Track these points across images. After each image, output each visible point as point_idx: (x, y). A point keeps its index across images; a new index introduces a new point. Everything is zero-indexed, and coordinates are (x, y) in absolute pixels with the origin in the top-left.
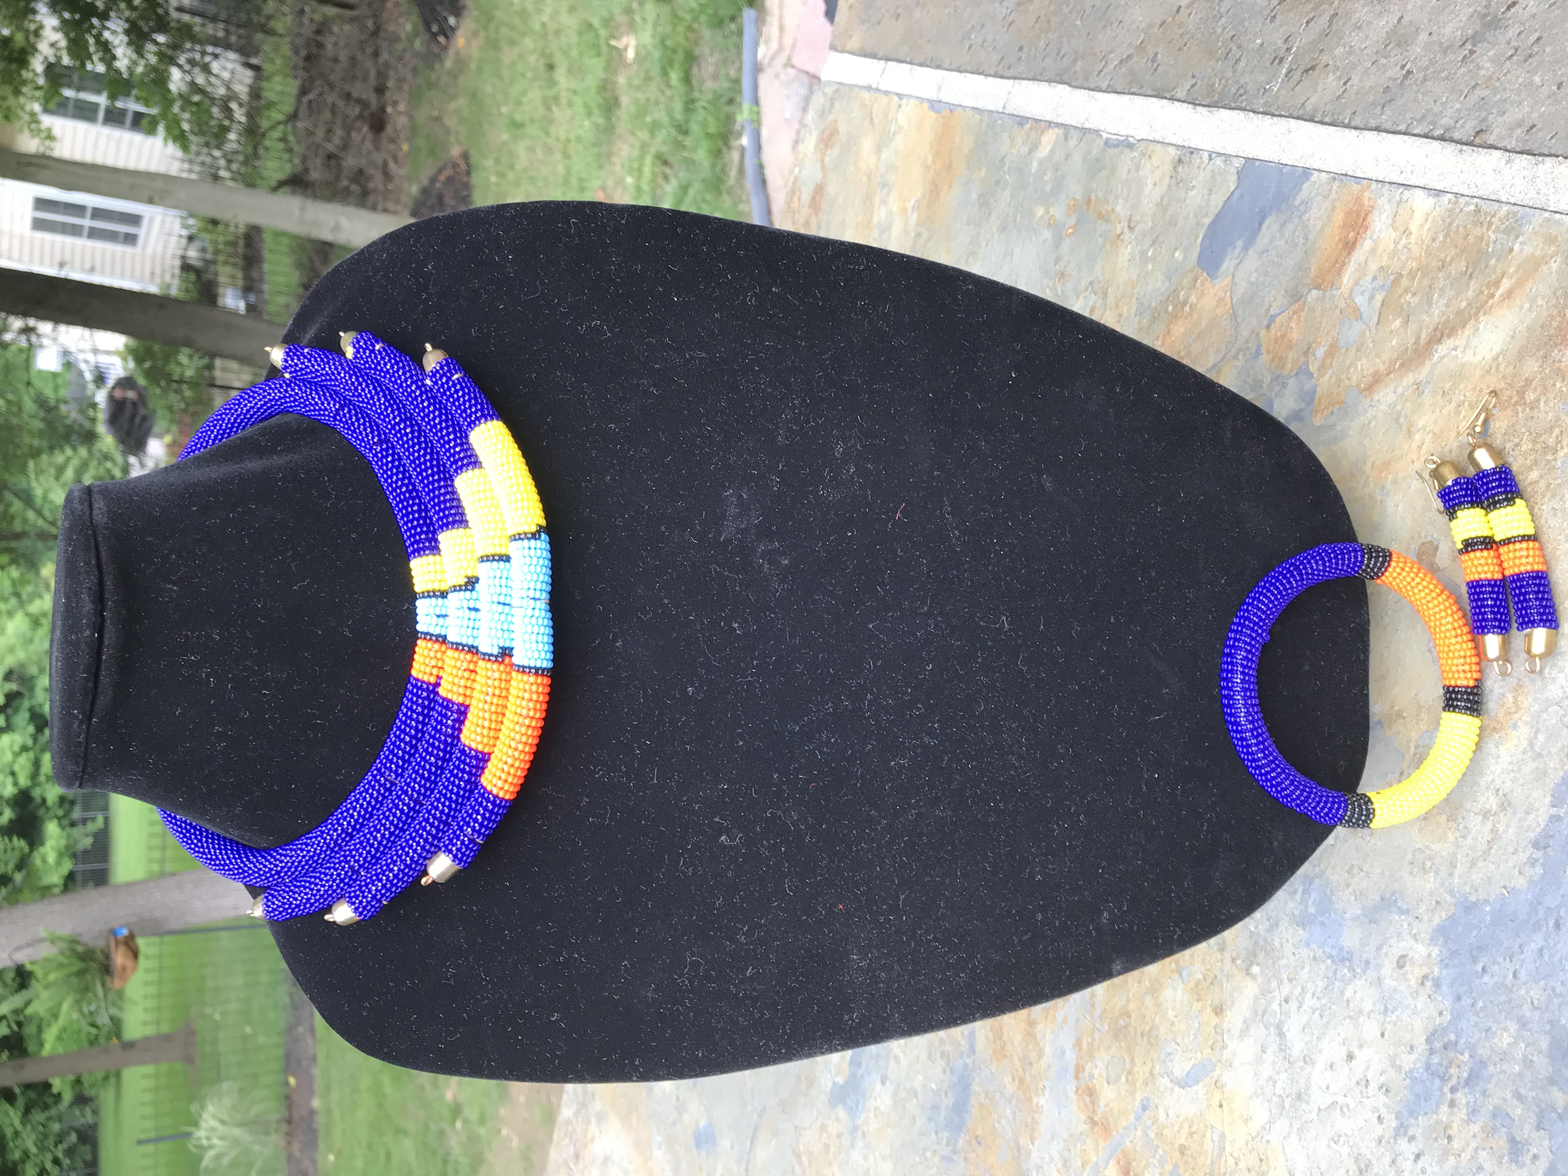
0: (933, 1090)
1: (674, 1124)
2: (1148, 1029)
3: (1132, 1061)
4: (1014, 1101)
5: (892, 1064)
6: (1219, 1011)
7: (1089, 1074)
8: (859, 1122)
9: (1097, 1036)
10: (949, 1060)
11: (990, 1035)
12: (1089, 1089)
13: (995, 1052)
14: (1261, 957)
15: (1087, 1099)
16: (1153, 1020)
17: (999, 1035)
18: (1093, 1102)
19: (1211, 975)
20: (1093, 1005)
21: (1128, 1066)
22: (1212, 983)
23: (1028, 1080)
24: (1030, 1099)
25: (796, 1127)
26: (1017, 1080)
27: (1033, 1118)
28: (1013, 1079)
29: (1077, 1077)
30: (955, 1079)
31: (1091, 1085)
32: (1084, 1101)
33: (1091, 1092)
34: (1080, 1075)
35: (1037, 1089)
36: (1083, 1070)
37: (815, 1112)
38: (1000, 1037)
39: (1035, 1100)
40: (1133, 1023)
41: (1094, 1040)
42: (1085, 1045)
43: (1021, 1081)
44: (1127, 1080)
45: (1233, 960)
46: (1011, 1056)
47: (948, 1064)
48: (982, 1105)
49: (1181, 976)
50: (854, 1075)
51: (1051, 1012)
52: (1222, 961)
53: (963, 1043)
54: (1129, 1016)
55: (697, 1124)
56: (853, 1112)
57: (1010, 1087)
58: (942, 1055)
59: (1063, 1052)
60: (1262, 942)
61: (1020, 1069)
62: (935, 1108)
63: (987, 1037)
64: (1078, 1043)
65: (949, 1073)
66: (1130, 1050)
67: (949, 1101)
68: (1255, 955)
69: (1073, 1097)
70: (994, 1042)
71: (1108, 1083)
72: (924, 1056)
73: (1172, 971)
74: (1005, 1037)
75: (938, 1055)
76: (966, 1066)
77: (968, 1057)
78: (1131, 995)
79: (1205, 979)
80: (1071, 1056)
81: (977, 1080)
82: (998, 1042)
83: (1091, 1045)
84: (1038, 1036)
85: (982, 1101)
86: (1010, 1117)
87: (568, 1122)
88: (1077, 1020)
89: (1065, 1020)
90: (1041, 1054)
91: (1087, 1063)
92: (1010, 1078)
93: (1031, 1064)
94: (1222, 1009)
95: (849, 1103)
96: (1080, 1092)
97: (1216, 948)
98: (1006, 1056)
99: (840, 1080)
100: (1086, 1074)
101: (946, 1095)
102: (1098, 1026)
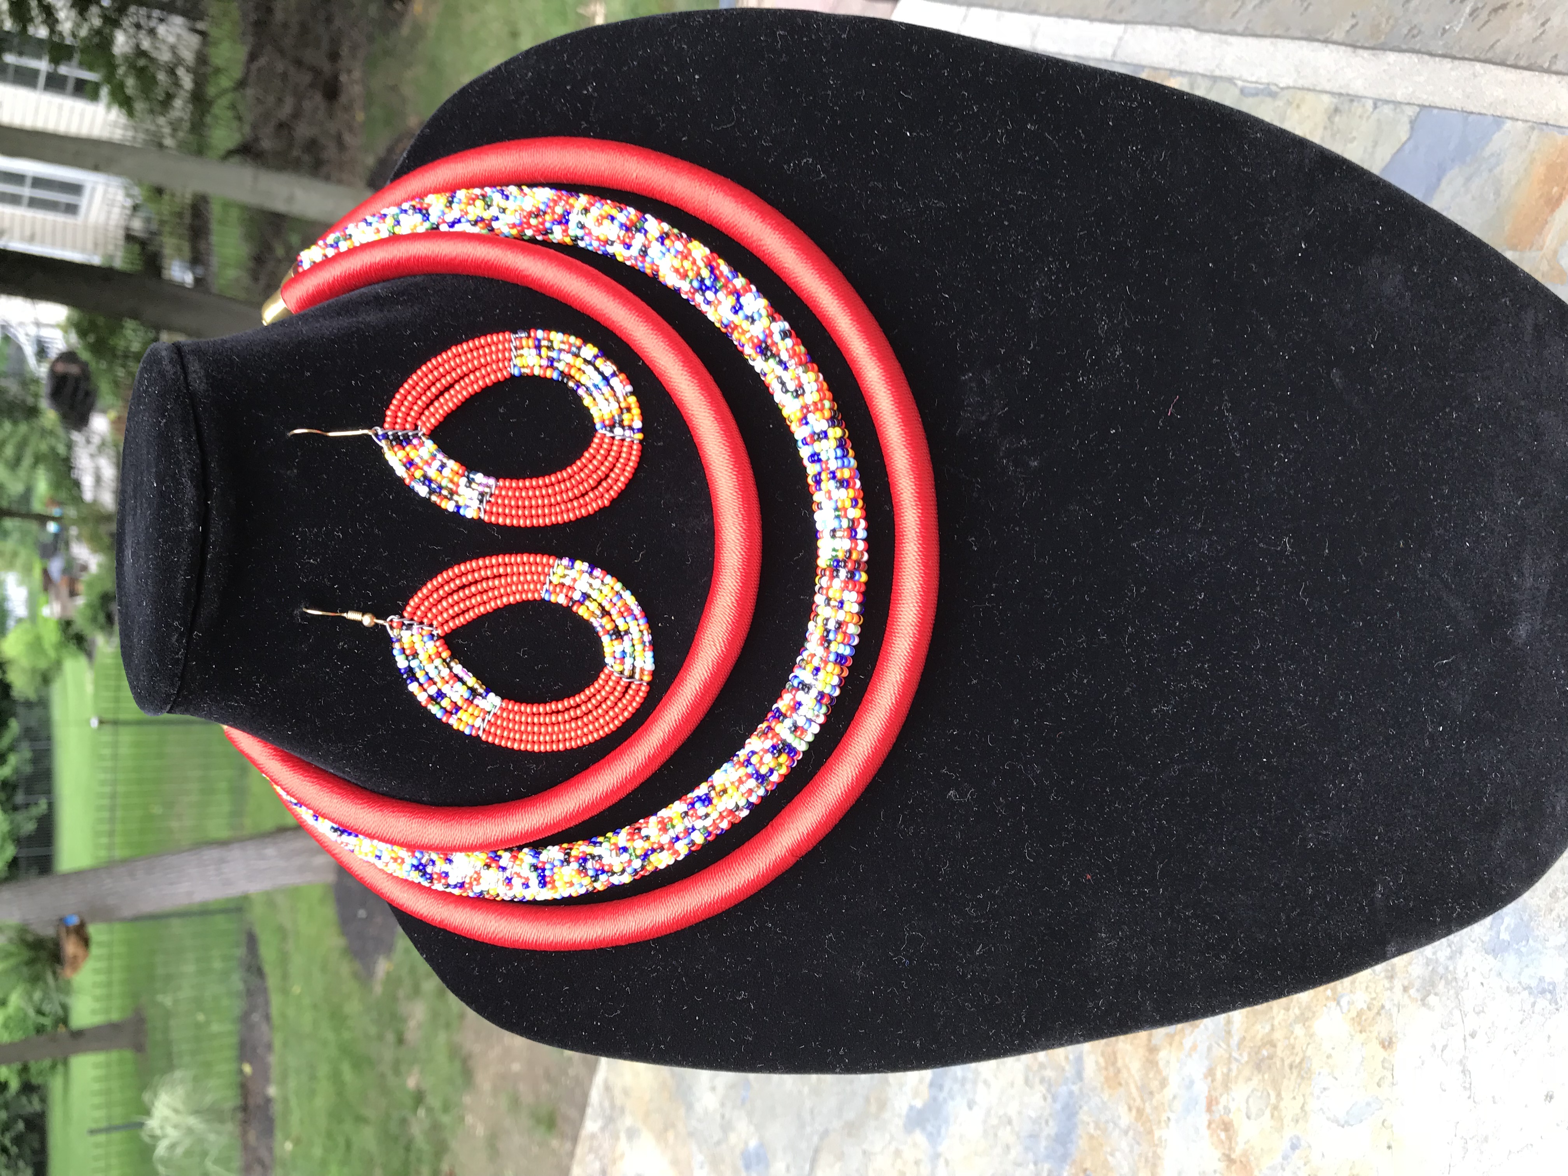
0: (1030, 1118)
1: (718, 1143)
2: (1298, 1060)
3: (1279, 1095)
4: (1131, 1133)
5: (981, 1086)
6: (1387, 1044)
7: (1225, 1108)
8: (941, 1149)
9: (1234, 1066)
10: (1050, 1085)
11: (1101, 1061)
12: (1224, 1123)
13: (1107, 1079)
14: (1441, 986)
15: (1223, 1135)
16: (1304, 1052)
17: (1112, 1060)
18: (1230, 1138)
19: (1377, 1004)
20: (1229, 1033)
21: (1273, 1100)
22: (1378, 1013)
23: (1148, 1110)
24: (1150, 1132)
25: (864, 1152)
26: (1134, 1112)
27: (1155, 1153)
28: (1130, 1109)
29: (1209, 1109)
30: (1058, 1106)
31: (1226, 1119)
32: (1218, 1136)
33: (1227, 1127)
34: (1214, 1108)
35: (1160, 1122)
36: (1217, 1103)
37: (887, 1136)
38: (1114, 1063)
39: (1157, 1133)
40: (1279, 1053)
41: (1230, 1070)
42: (1219, 1076)
43: (1140, 1112)
44: (1272, 1116)
45: (1405, 989)
46: (1127, 1084)
47: (1049, 1090)
48: (1092, 1137)
49: (1338, 1003)
50: (935, 1099)
51: (1177, 1038)
52: (1391, 989)
53: (1067, 1068)
54: (1274, 1046)
55: (746, 1143)
56: (934, 1138)
57: (1126, 1118)
58: (1042, 1080)
59: (1192, 1082)
60: (1441, 970)
61: (1138, 1102)
62: (1034, 1136)
63: (1097, 1063)
64: (1211, 1073)
65: (1049, 1100)
66: (1276, 1084)
67: (1052, 1129)
68: (1433, 984)
69: (1205, 1132)
70: (1106, 1069)
71: (1248, 1117)
72: (1020, 1080)
73: (1327, 998)
74: (1120, 1064)
75: (1037, 1080)
76: (1071, 1093)
77: (1074, 1083)
78: (1276, 1023)
79: (1369, 1009)
80: (1202, 1088)
81: (1085, 1108)
82: (1111, 1069)
83: (1227, 1077)
84: (1161, 1064)
85: (1092, 1131)
86: (1127, 1150)
87: (593, 1136)
88: (1210, 1048)
89: (1194, 1048)
90: (1164, 1083)
91: (1221, 1095)
92: (1126, 1107)
93: (1151, 1093)
94: (1391, 1043)
95: (929, 1128)
96: (1213, 1126)
97: (1383, 975)
98: (1120, 1084)
99: (919, 1104)
100: (1221, 1107)
101: (1047, 1122)
102: (1235, 1054)
